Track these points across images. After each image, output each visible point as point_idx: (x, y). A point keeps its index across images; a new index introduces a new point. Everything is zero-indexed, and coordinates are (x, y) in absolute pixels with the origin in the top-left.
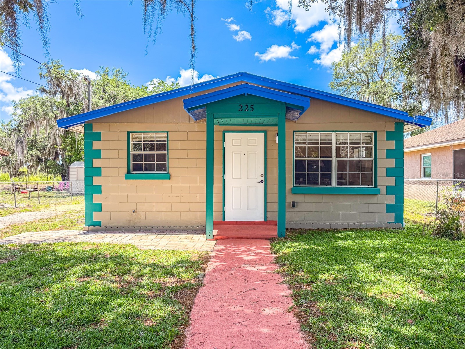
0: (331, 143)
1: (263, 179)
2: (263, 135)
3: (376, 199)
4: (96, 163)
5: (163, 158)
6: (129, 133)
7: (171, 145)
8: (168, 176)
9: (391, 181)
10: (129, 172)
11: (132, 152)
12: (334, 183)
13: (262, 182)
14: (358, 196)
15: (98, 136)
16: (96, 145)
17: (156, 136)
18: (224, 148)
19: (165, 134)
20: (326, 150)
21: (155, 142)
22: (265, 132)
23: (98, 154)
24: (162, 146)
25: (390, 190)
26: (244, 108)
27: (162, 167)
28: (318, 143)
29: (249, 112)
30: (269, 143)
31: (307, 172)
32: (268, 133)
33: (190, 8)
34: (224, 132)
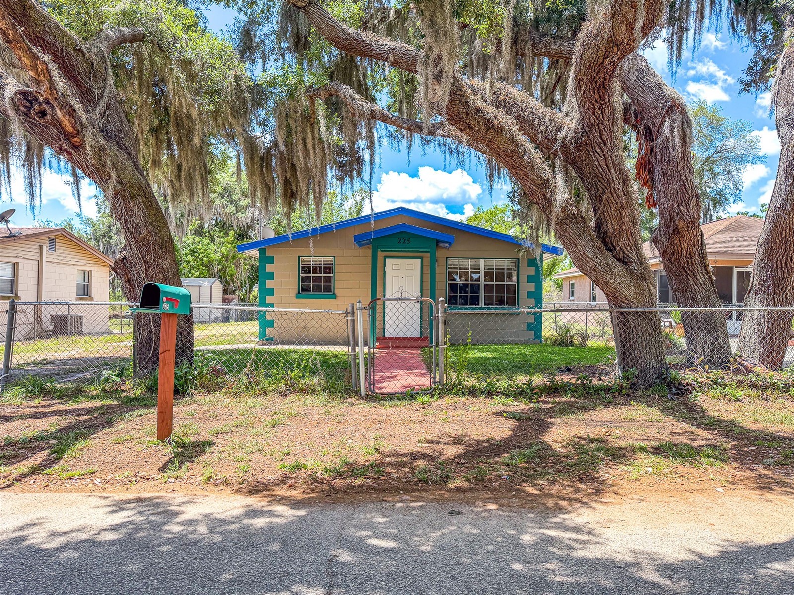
0: (479, 269)
1: (419, 299)
2: (420, 260)
4: (270, 284)
5: (329, 280)
6: (299, 257)
7: (337, 269)
8: (334, 296)
9: (531, 303)
10: (299, 293)
11: (301, 275)
12: (482, 304)
13: (418, 302)
15: (271, 260)
16: (269, 268)
17: (323, 260)
18: (385, 272)
19: (332, 259)
21: (323, 266)
22: (422, 258)
23: (271, 276)
24: (328, 269)
26: (402, 241)
27: (328, 288)
28: (467, 268)
29: (406, 245)
30: (424, 267)
31: (458, 294)
32: (424, 258)
33: (368, 185)
34: (385, 257)
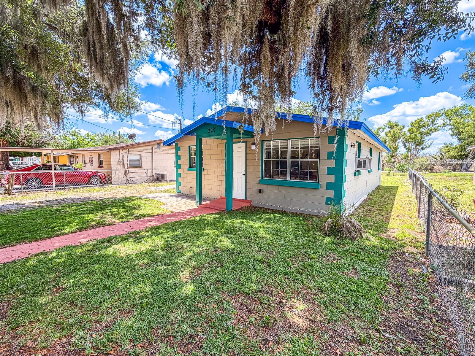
0: (287, 148)
1: (244, 173)
2: (243, 144)
3: (317, 192)
4: (179, 162)
6: (189, 146)
9: (332, 179)
10: (190, 167)
11: (191, 157)
12: (288, 178)
13: (244, 175)
14: (303, 189)
16: (179, 153)
20: (284, 154)
22: (246, 142)
25: (330, 186)
26: (211, 130)
28: (278, 148)
29: (213, 133)
30: (248, 149)
31: (271, 169)
32: (248, 142)
